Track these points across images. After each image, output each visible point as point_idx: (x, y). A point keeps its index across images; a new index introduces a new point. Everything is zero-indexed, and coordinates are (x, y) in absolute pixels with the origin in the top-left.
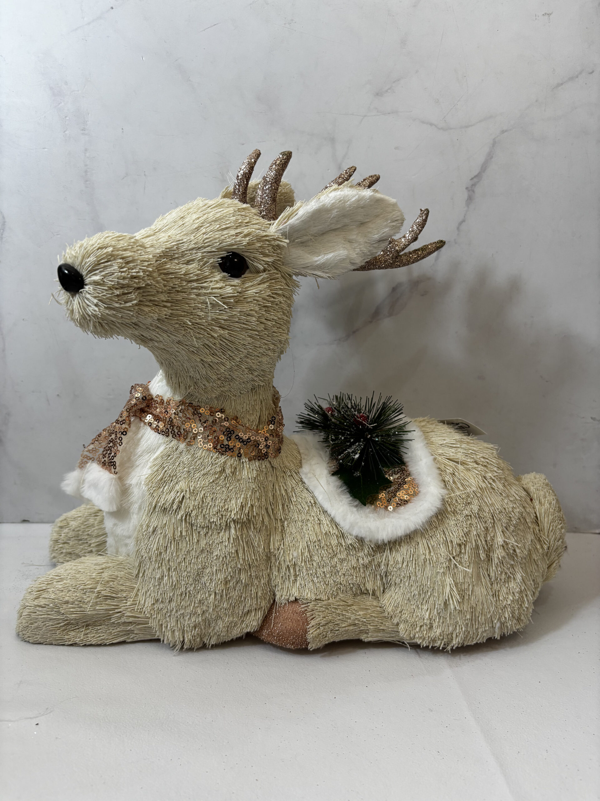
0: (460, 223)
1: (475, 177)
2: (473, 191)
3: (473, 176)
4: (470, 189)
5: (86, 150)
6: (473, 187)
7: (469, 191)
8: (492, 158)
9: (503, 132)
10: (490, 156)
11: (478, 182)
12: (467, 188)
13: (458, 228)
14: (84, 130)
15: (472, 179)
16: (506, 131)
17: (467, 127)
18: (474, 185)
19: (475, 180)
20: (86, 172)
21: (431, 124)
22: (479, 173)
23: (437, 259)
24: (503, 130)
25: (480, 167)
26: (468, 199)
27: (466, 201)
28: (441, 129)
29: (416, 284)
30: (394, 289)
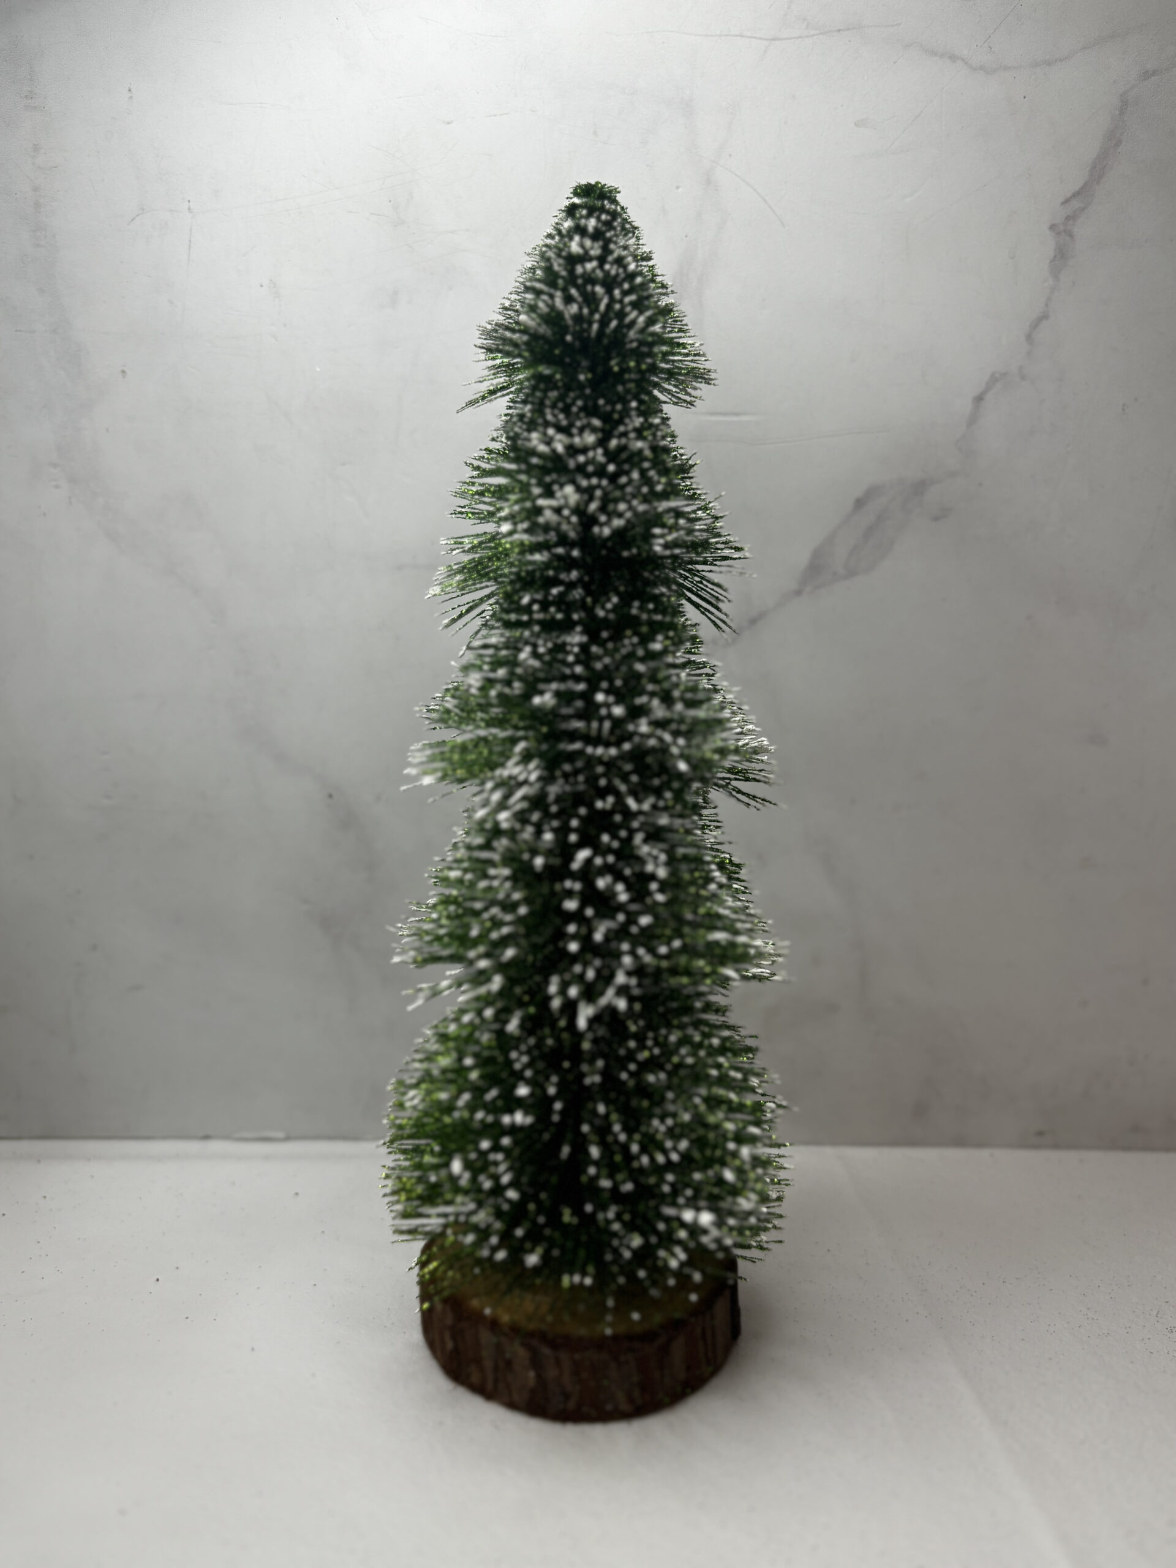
0: (1036, 324)
1: (1076, 195)
2: (1071, 236)
3: (1068, 195)
4: (1062, 228)
5: (35, 149)
6: (1070, 222)
7: (1059, 233)
8: (1119, 143)
9: (1146, 75)
10: (1114, 140)
11: (1084, 209)
12: (1052, 227)
13: (1029, 337)
15: (1067, 201)
16: (1154, 73)
17: (1049, 63)
18: (1071, 218)
19: (1076, 204)
22: (1086, 184)
23: (972, 420)
24: (1147, 72)
25: (1088, 169)
26: (1055, 257)
27: (1051, 262)
28: (982, 68)
29: (920, 487)
30: (859, 503)
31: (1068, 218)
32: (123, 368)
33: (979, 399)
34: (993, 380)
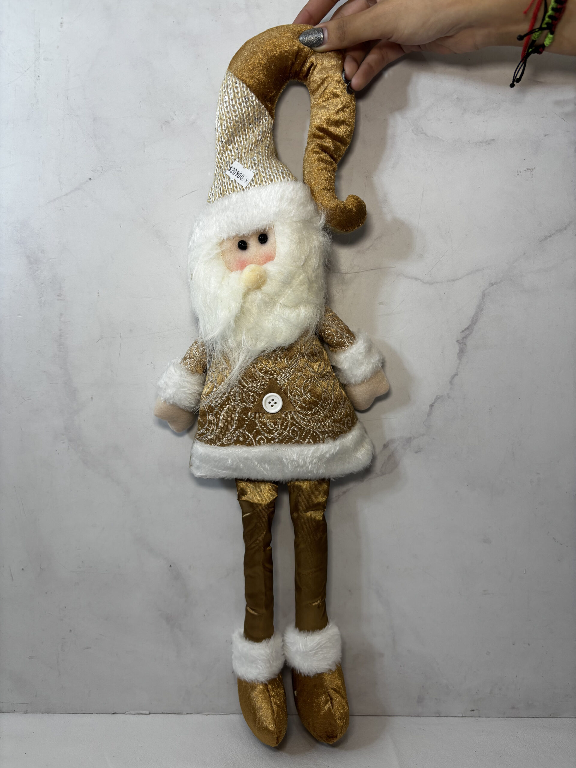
0: (453, 377)
1: (466, 329)
2: (465, 344)
3: (463, 329)
4: (461, 341)
6: (465, 339)
7: (460, 343)
8: (482, 310)
10: (480, 309)
11: (470, 334)
12: (458, 341)
13: (451, 382)
15: (463, 331)
16: (495, 284)
17: (454, 280)
19: (467, 332)
20: (60, 336)
21: (416, 279)
22: (470, 325)
23: (429, 414)
24: (492, 283)
25: (470, 319)
26: (459, 352)
27: (458, 354)
28: (427, 283)
29: (409, 440)
31: (464, 338)
32: (92, 397)
33: (432, 406)
34: (437, 398)
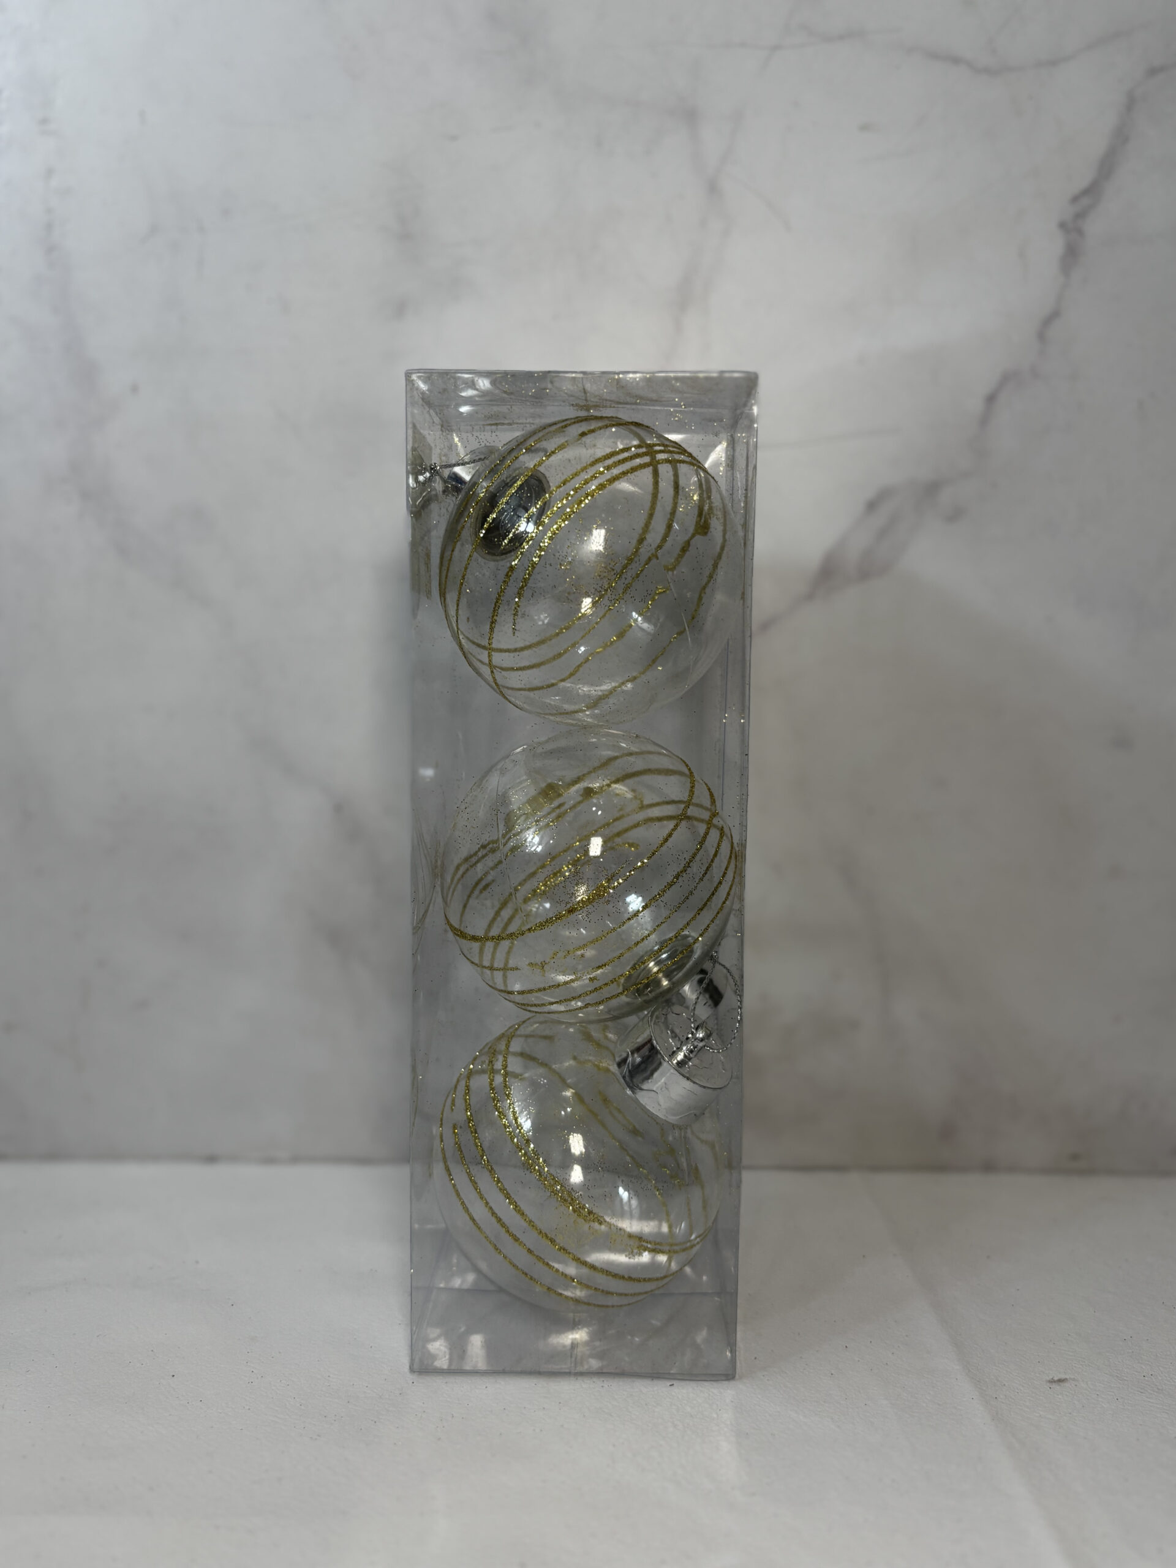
0: (1048, 322)
1: (1084, 192)
2: (1080, 232)
3: (1076, 193)
4: (1071, 225)
5: (50, 172)
6: (1079, 220)
7: (1068, 231)
8: (1127, 139)
9: (1153, 72)
10: (1121, 138)
11: (1092, 208)
12: (1062, 225)
13: (1041, 336)
14: (44, 121)
15: (1075, 199)
16: (1160, 70)
17: (1053, 63)
18: (1080, 216)
19: (1085, 201)
20: (49, 227)
21: (956, 60)
22: (1095, 181)
23: (985, 420)
24: (1153, 68)
25: (1096, 166)
26: (1065, 254)
27: (1061, 260)
28: (985, 70)
29: (931, 489)
30: (872, 506)
31: (1077, 216)
32: (134, 385)
33: (991, 399)
34: (1005, 378)
